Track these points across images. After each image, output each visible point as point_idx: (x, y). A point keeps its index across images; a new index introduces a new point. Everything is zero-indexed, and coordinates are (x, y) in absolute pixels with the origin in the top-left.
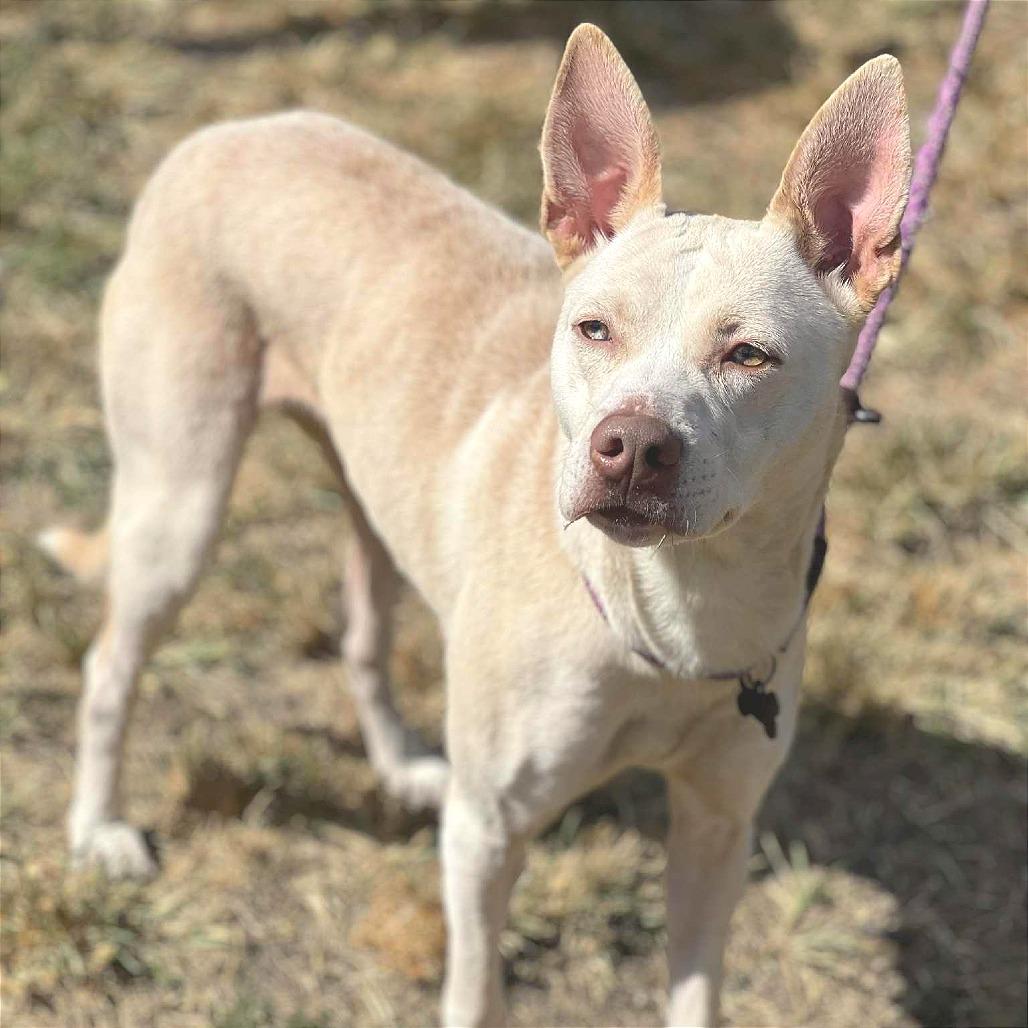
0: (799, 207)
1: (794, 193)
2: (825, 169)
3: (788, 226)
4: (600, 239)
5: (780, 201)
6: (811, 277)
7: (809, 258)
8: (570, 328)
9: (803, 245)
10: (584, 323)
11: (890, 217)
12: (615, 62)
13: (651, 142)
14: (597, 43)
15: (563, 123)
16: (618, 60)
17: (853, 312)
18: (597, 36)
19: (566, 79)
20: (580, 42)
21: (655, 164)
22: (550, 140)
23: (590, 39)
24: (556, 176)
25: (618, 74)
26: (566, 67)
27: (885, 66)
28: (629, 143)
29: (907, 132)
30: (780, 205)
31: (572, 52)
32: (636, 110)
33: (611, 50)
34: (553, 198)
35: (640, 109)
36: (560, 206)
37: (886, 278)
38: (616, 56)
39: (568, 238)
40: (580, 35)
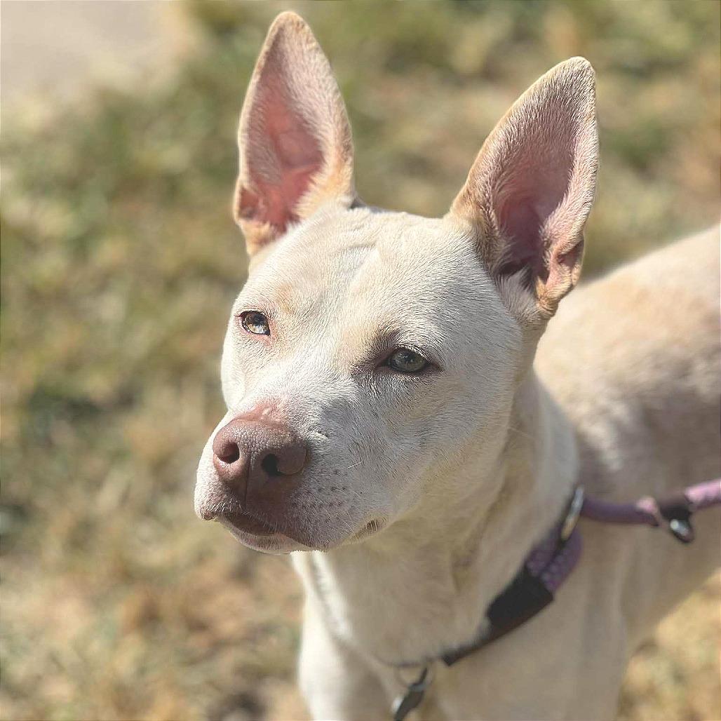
0: (482, 207)
1: (479, 193)
2: (511, 170)
3: (467, 225)
5: (464, 199)
7: (488, 260)
9: (483, 246)
10: (245, 314)
11: (572, 224)
12: (313, 51)
13: (343, 135)
14: (297, 31)
15: (260, 109)
16: (317, 49)
17: (530, 318)
18: (298, 24)
19: (266, 65)
20: (281, 29)
21: (345, 157)
22: (247, 126)
23: (291, 28)
24: (250, 163)
25: (315, 64)
26: (267, 53)
27: (576, 68)
28: (323, 133)
29: (596, 137)
30: (463, 204)
31: (273, 38)
32: (331, 101)
33: (310, 39)
34: (246, 185)
35: (334, 100)
36: (252, 192)
37: (565, 286)
38: (314, 44)
39: (258, 227)
40: (282, 22)
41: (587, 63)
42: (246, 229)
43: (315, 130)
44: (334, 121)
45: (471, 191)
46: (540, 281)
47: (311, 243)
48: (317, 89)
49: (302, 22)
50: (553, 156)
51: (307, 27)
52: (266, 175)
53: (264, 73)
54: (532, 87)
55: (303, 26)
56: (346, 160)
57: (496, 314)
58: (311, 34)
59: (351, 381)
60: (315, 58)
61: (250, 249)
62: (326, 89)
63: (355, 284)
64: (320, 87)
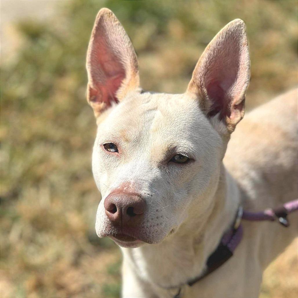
0: (200, 87)
1: (198, 82)
2: (211, 71)
3: (195, 96)
4: (113, 104)
5: (192, 85)
6: (206, 119)
7: (205, 110)
8: (99, 146)
9: (202, 104)
10: (105, 144)
11: (240, 91)
12: (118, 25)
13: (134, 61)
14: (109, 17)
15: (95, 53)
16: (119, 24)
17: (225, 133)
18: (110, 14)
19: (96, 33)
20: (102, 17)
21: (136, 71)
22: (90, 60)
23: (106, 15)
24: (93, 77)
25: (119, 31)
26: (96, 27)
27: (238, 24)
28: (125, 61)
29: (248, 53)
30: (192, 87)
31: (98, 21)
32: (127, 46)
33: (116, 20)
34: (92, 87)
35: (129, 46)
36: (95, 89)
37: (239, 118)
38: (118, 22)
39: (99, 104)
40: (102, 13)
41: (242, 21)
42: (93, 106)
43: (121, 60)
44: (130, 55)
45: (195, 81)
46: (227, 117)
47: (130, 111)
48: (121, 42)
49: (111, 13)
50: (229, 63)
51: (114, 15)
52: (100, 81)
53: (96, 36)
54: (218, 34)
55: (112, 14)
56: (136, 72)
57: (212, 133)
58: (116, 17)
59: (158, 170)
60: (118, 28)
61: (96, 114)
62: (125, 41)
63: (153, 127)
64: (122, 41)
